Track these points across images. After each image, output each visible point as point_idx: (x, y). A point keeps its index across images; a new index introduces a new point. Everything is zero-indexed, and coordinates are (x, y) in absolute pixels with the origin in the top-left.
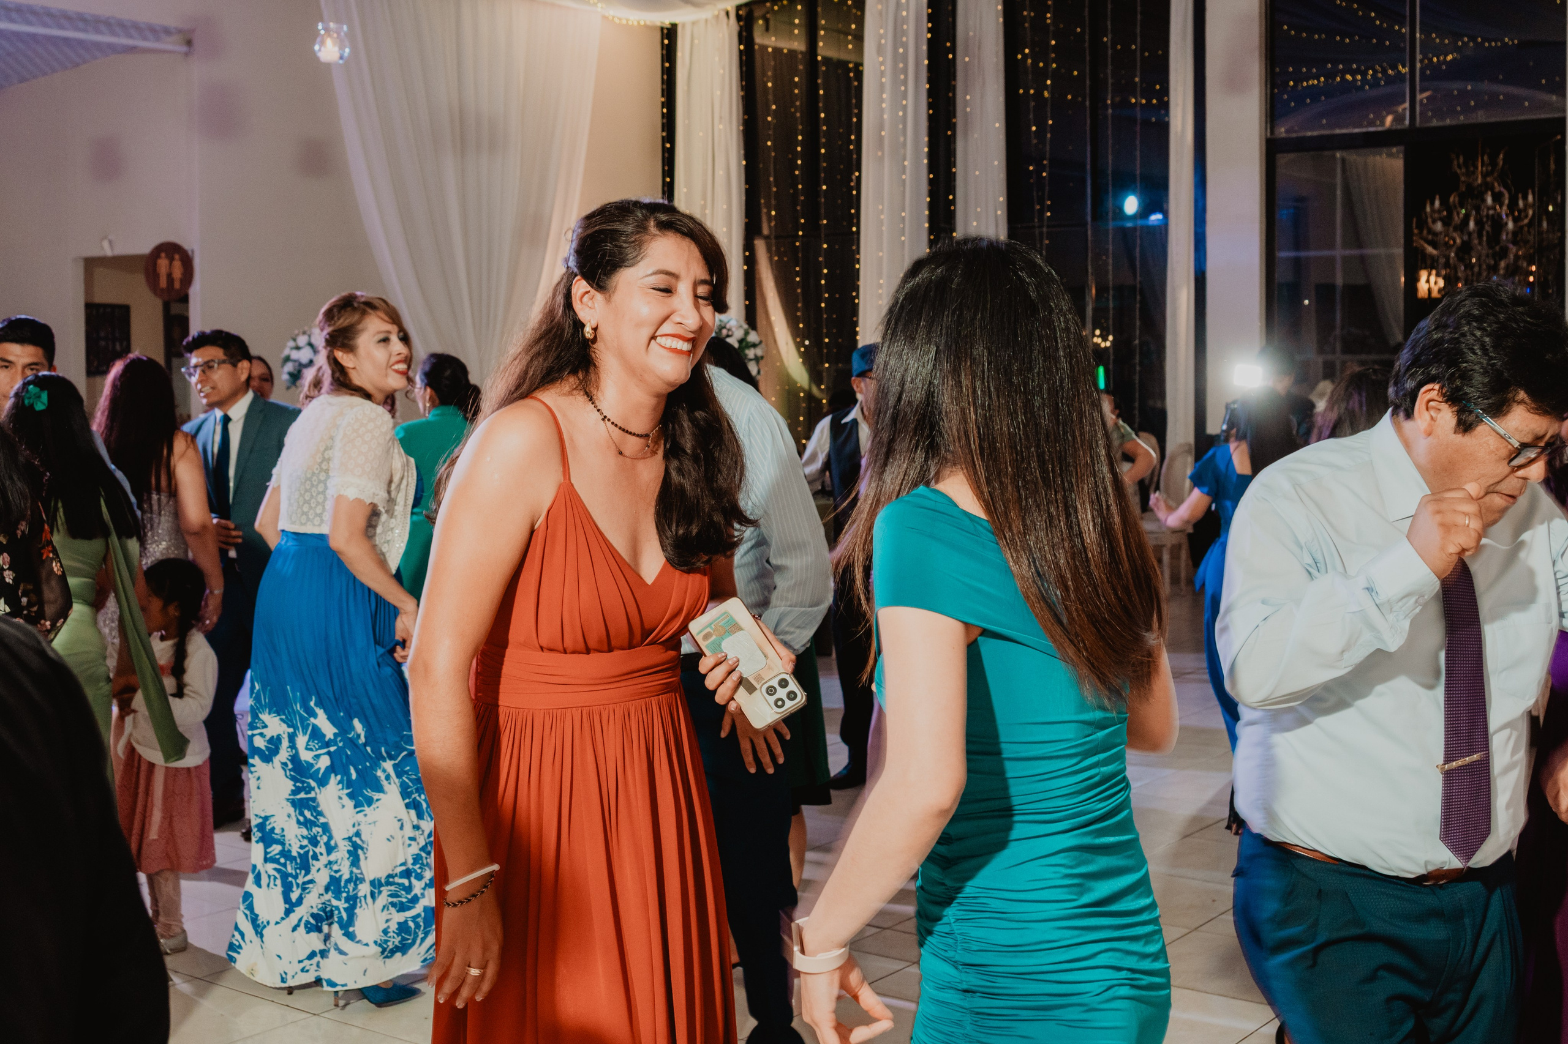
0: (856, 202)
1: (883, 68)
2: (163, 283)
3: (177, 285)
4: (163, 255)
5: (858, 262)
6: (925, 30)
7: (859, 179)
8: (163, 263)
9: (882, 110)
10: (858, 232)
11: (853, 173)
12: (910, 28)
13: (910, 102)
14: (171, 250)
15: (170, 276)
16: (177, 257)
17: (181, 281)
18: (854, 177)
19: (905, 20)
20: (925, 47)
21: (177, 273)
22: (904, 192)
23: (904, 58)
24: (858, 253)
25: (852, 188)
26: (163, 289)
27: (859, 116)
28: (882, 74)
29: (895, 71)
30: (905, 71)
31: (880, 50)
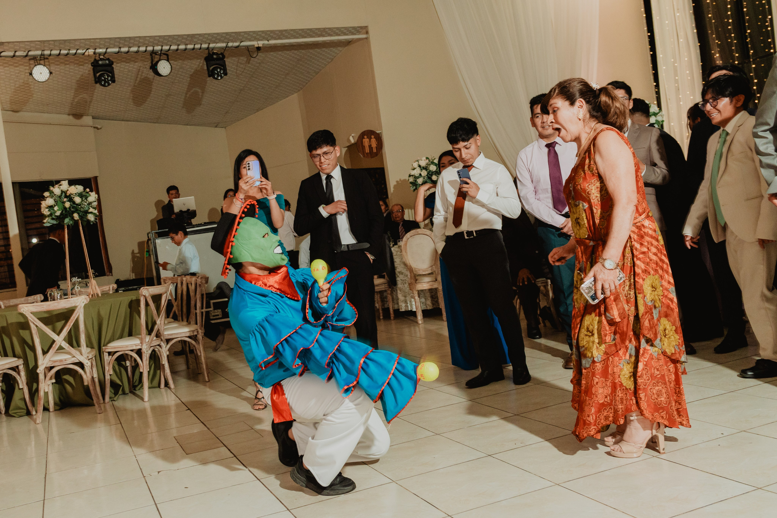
2: (367, 150)
3: (375, 150)
4: (365, 137)
7: (771, 20)
8: (366, 141)
11: (767, 18)
14: (369, 133)
15: (370, 146)
16: (373, 137)
17: (376, 147)
18: (768, 20)
21: (374, 144)
25: (767, 26)
26: (367, 154)
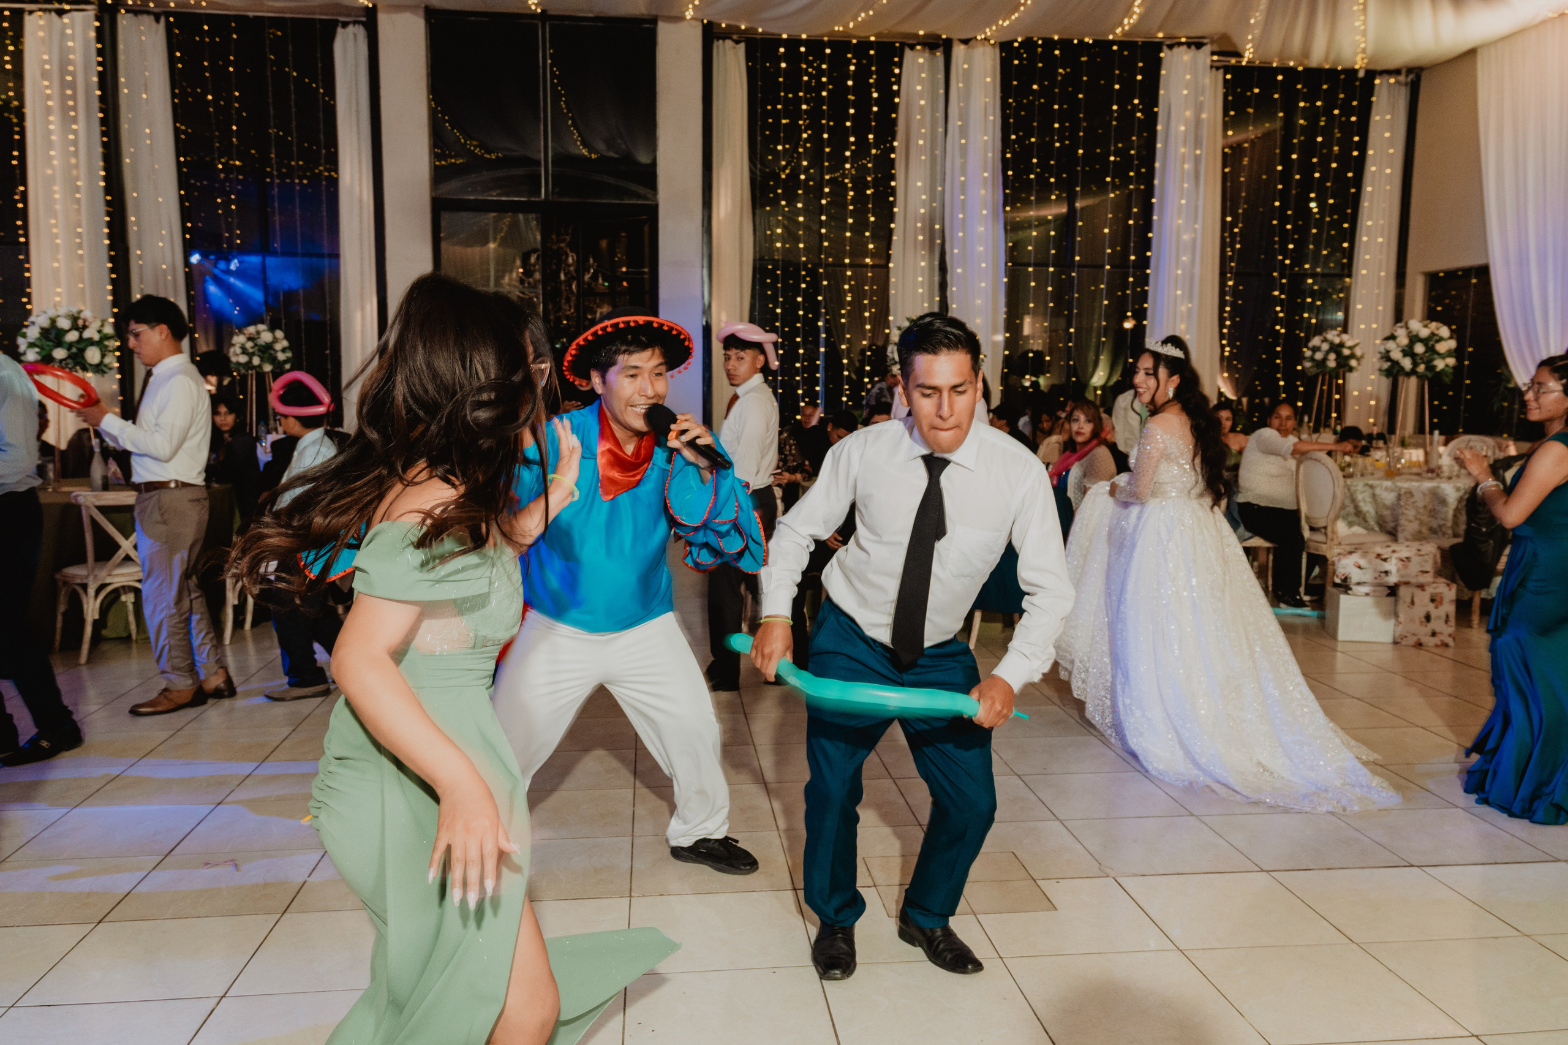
0: (24, 214)
1: (48, 92)
5: (28, 270)
6: (95, 64)
7: (25, 193)
9: (50, 132)
10: (27, 243)
11: (17, 187)
12: (76, 57)
13: (79, 127)
18: (18, 191)
19: (71, 50)
20: (95, 79)
22: (79, 210)
23: (73, 85)
24: (27, 260)
25: (18, 201)
27: (22, 133)
28: (49, 97)
29: (64, 98)
30: (74, 97)
31: (45, 75)
